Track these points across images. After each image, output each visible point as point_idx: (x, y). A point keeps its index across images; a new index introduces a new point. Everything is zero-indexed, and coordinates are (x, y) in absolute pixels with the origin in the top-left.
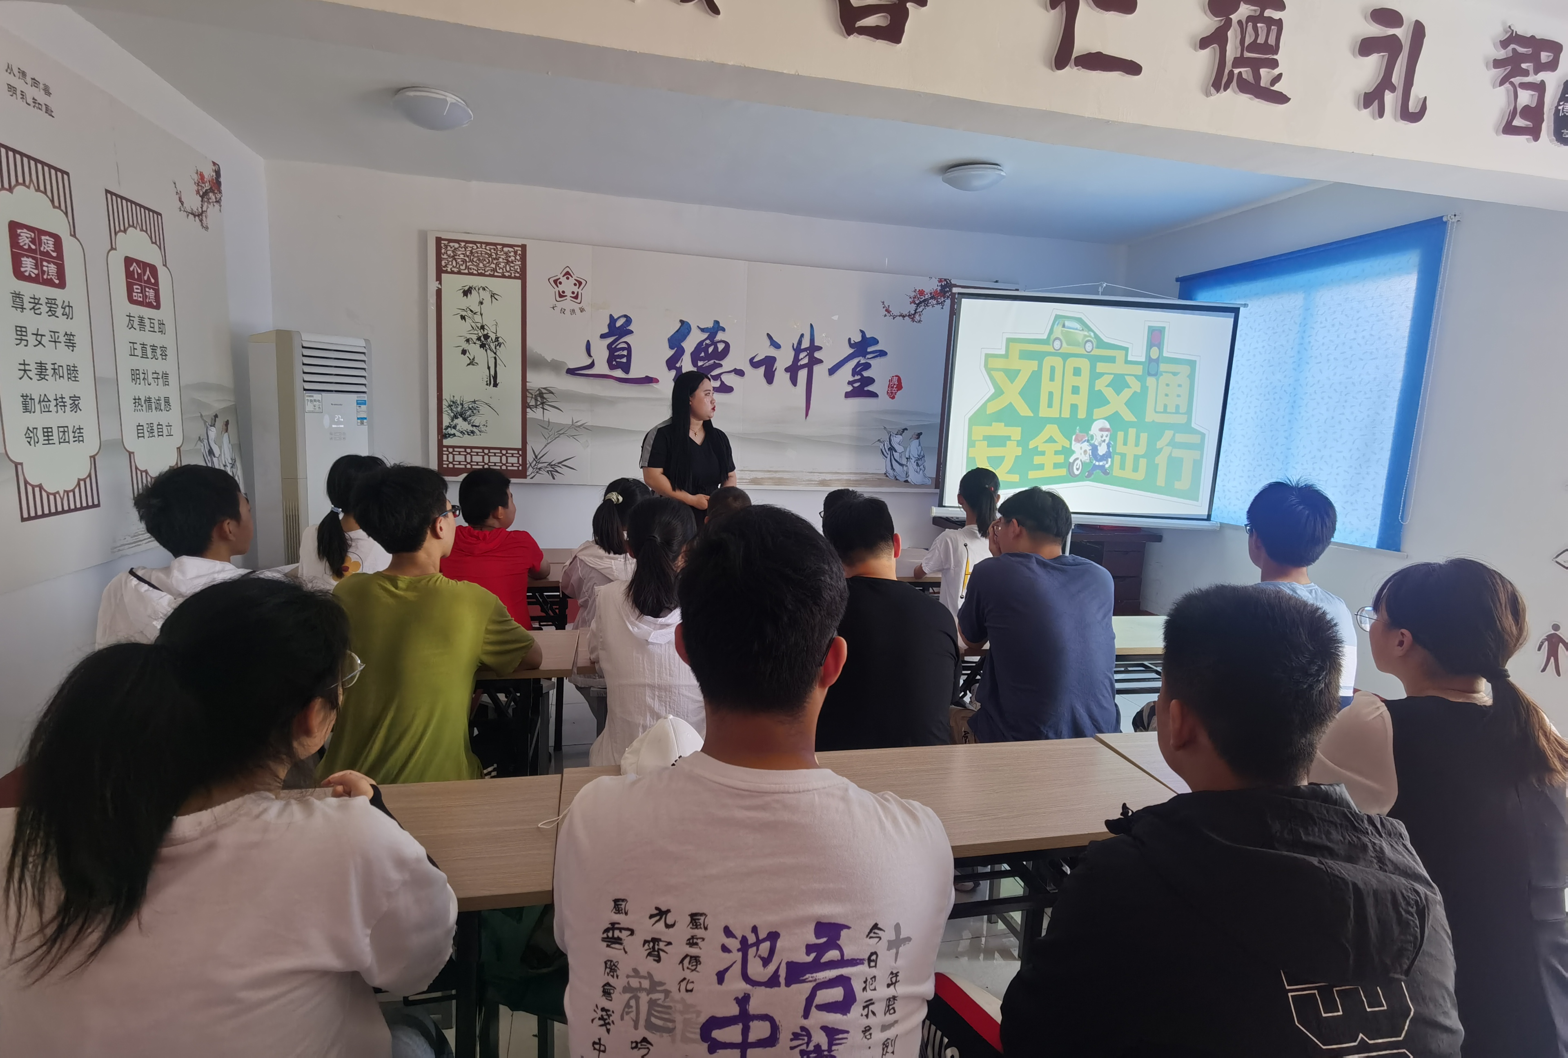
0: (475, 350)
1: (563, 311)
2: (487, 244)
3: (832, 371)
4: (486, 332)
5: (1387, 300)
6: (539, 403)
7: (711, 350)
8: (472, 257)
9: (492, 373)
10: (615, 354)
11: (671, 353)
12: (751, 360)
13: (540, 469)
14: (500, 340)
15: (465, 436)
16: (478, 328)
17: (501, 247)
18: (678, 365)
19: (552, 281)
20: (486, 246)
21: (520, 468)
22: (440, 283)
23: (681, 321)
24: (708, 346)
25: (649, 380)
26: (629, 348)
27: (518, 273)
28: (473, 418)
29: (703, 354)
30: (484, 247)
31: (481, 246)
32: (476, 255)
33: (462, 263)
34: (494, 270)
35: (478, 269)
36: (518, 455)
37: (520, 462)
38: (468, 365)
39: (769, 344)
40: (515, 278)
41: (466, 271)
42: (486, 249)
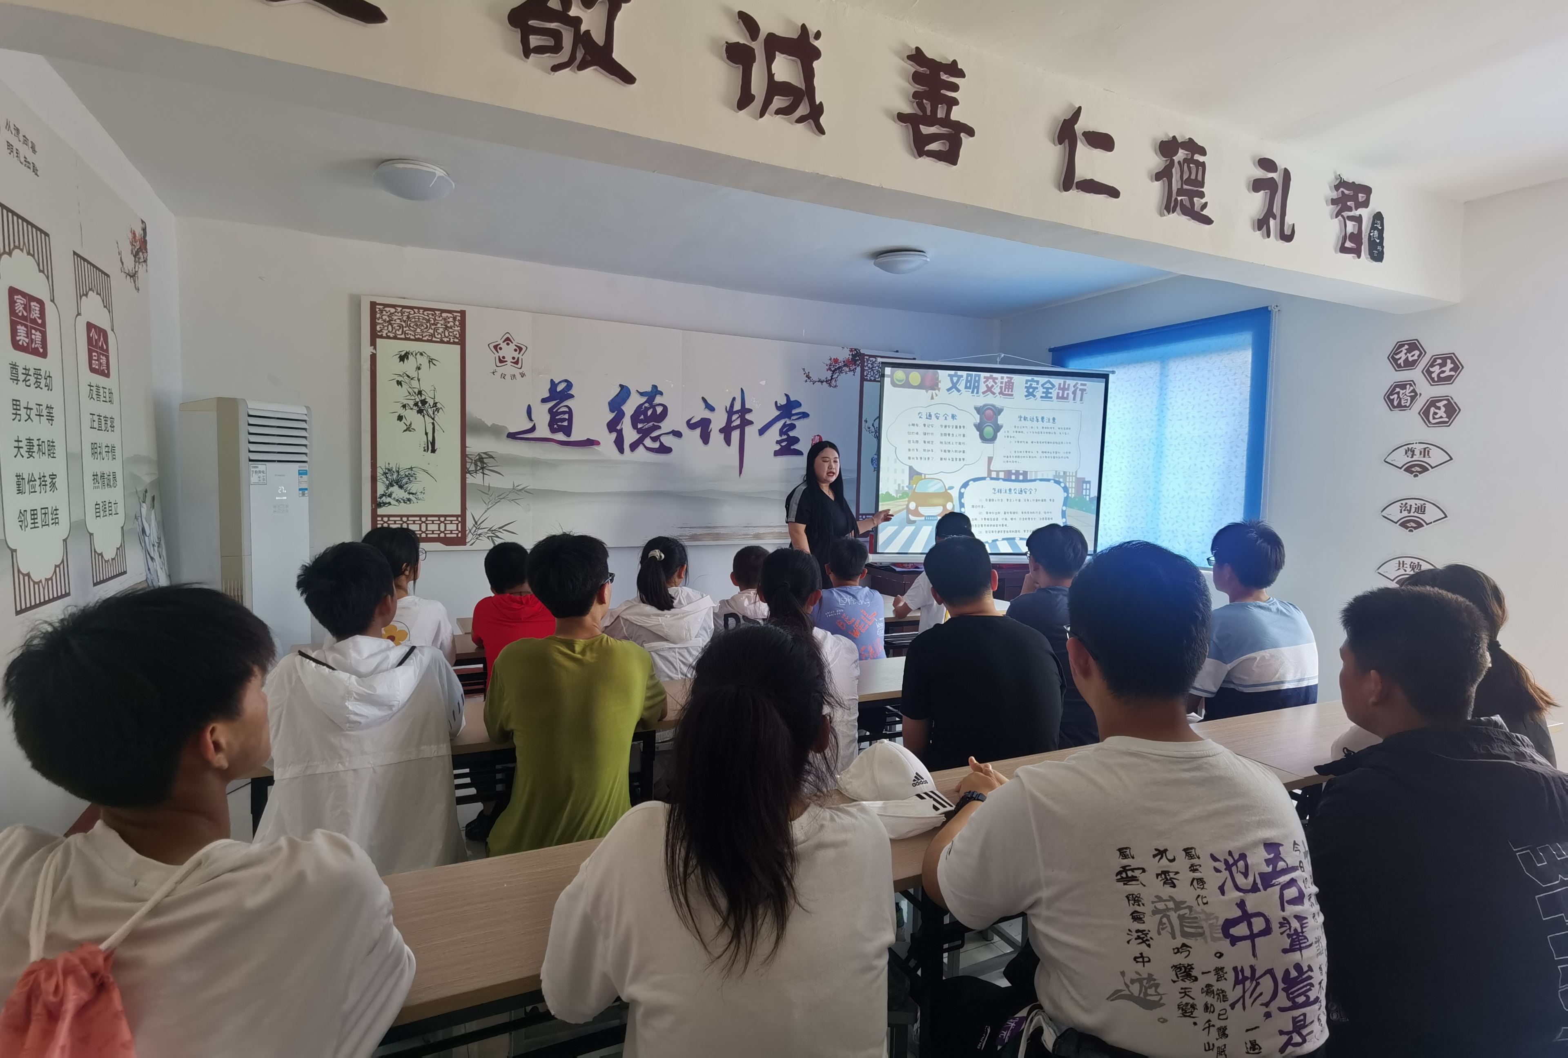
0: (412, 416)
1: (503, 376)
2: (425, 309)
3: (762, 432)
4: (423, 398)
5: (1230, 370)
6: (479, 468)
7: (650, 412)
8: (409, 322)
9: (430, 438)
10: (557, 418)
11: (611, 416)
12: (688, 422)
13: (480, 535)
14: (439, 405)
15: (401, 504)
16: (415, 393)
17: (439, 312)
18: (618, 428)
19: (492, 346)
20: (423, 312)
21: (460, 535)
22: (375, 348)
23: (621, 385)
24: (647, 409)
25: (590, 443)
26: (570, 412)
27: (457, 338)
28: (409, 486)
29: (642, 417)
30: (421, 313)
31: (419, 312)
32: (413, 320)
33: (398, 328)
34: (432, 336)
35: (415, 334)
36: (457, 522)
37: (460, 529)
38: (405, 431)
39: (704, 407)
40: (454, 343)
41: (403, 336)
42: (423, 314)
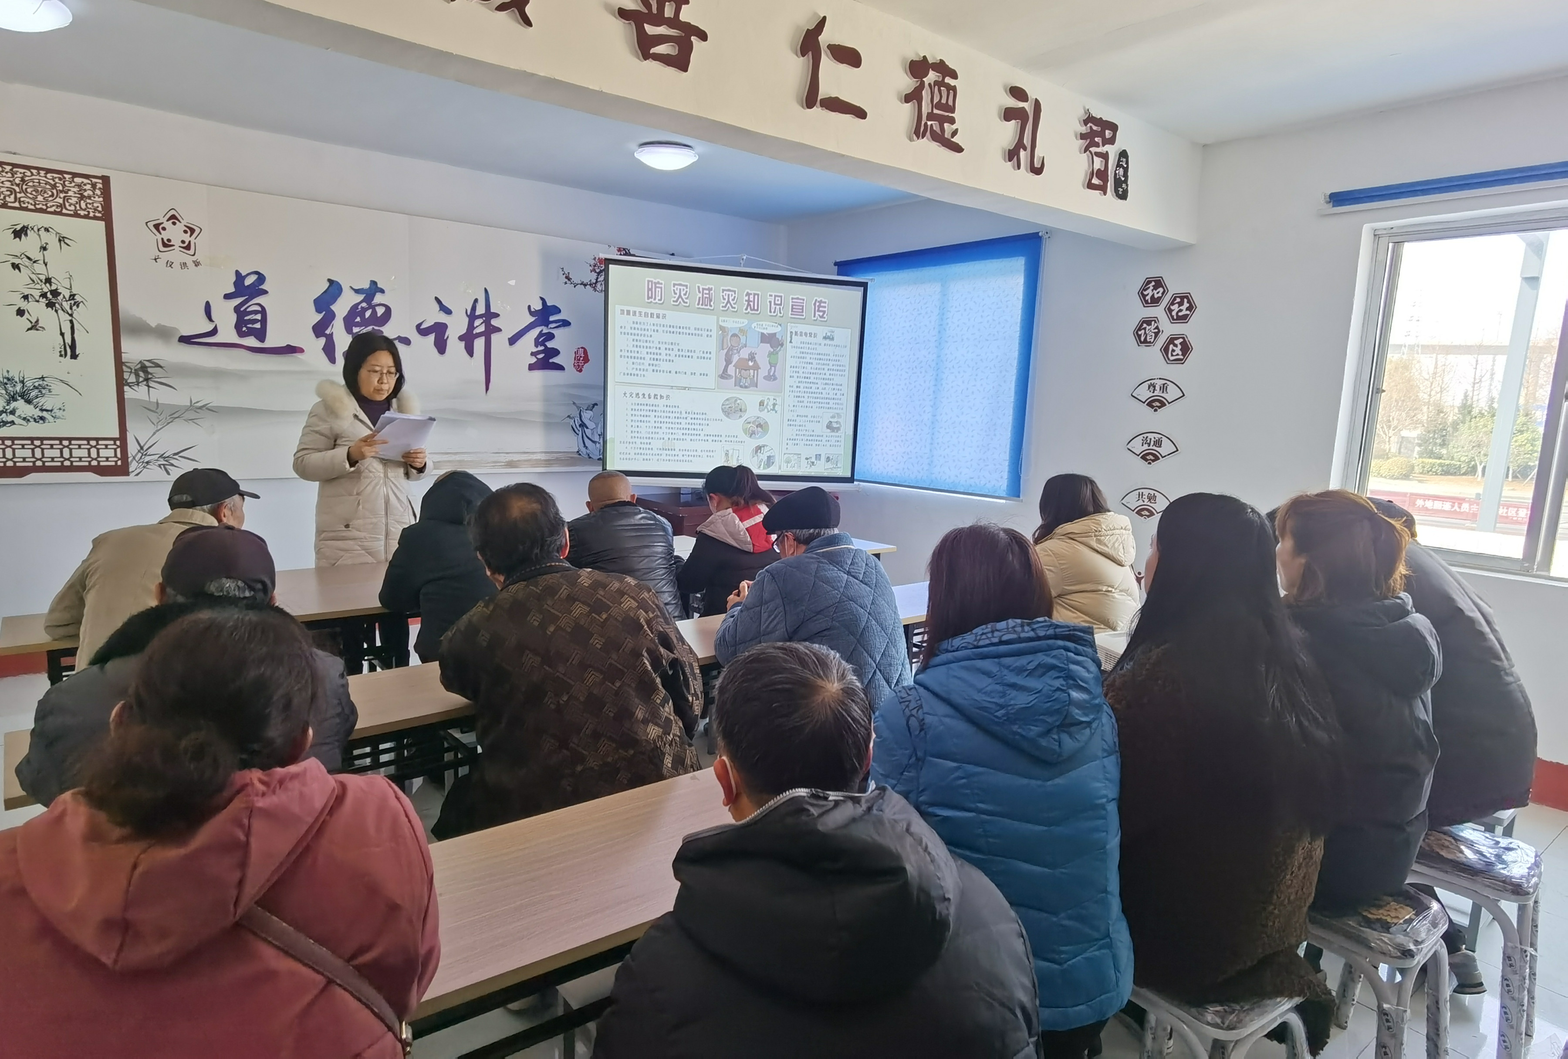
0: (38, 310)
1: (170, 264)
2: (48, 171)
3: (513, 341)
4: (54, 287)
6: (141, 379)
7: (368, 314)
8: (24, 187)
9: (68, 340)
10: (246, 318)
11: (319, 317)
12: (418, 327)
13: (148, 463)
14: (77, 298)
15: (30, 424)
16: (41, 281)
17: (70, 176)
18: (328, 332)
19: (151, 225)
20: (46, 174)
21: (119, 463)
23: (329, 280)
24: (364, 310)
25: (290, 350)
26: (263, 312)
27: (100, 212)
28: (41, 401)
29: (358, 319)
30: (43, 175)
31: (39, 174)
32: (31, 184)
33: (8, 193)
34: (61, 206)
35: (35, 204)
36: (115, 447)
37: (119, 455)
38: (28, 330)
39: (438, 309)
40: (95, 218)
41: (17, 205)
42: (46, 177)
